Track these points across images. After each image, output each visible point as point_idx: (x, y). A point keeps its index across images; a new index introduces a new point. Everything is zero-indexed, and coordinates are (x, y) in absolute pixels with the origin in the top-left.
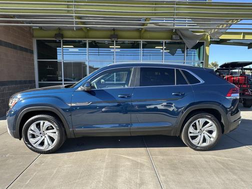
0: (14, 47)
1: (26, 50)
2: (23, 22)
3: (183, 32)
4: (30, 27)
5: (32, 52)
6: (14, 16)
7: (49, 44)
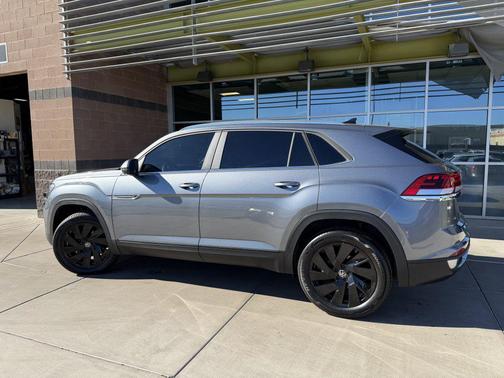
0: (130, 102)
1: (152, 106)
2: (147, 58)
3: (478, 32)
4: (161, 65)
5: (164, 109)
6: (129, 51)
7: (196, 92)
